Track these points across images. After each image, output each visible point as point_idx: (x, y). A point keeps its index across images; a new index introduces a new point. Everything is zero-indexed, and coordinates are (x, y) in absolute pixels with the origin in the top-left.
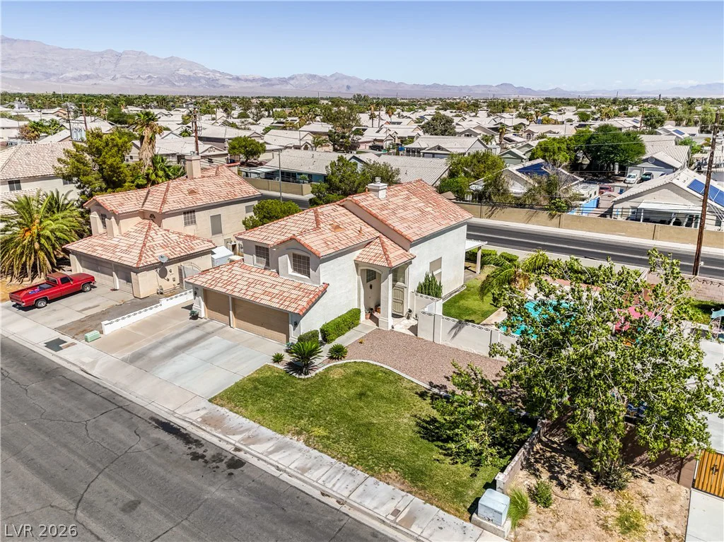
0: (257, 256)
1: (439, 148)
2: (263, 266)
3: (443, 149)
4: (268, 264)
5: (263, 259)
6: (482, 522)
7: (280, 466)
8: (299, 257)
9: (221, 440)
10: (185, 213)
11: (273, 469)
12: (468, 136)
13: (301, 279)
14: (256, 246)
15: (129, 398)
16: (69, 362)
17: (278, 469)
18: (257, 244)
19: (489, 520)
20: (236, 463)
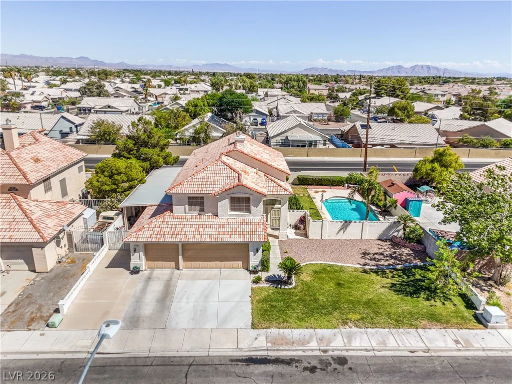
0: (189, 205)
1: (109, 107)
2: (197, 212)
3: (112, 107)
4: (202, 210)
5: (197, 207)
6: (494, 326)
7: (368, 348)
8: (238, 199)
9: (304, 351)
10: (44, 181)
11: (364, 352)
12: (117, 97)
13: (242, 216)
14: (189, 197)
15: (185, 355)
16: (64, 353)
17: (367, 350)
18: (190, 196)
19: (497, 323)
20: (342, 361)
